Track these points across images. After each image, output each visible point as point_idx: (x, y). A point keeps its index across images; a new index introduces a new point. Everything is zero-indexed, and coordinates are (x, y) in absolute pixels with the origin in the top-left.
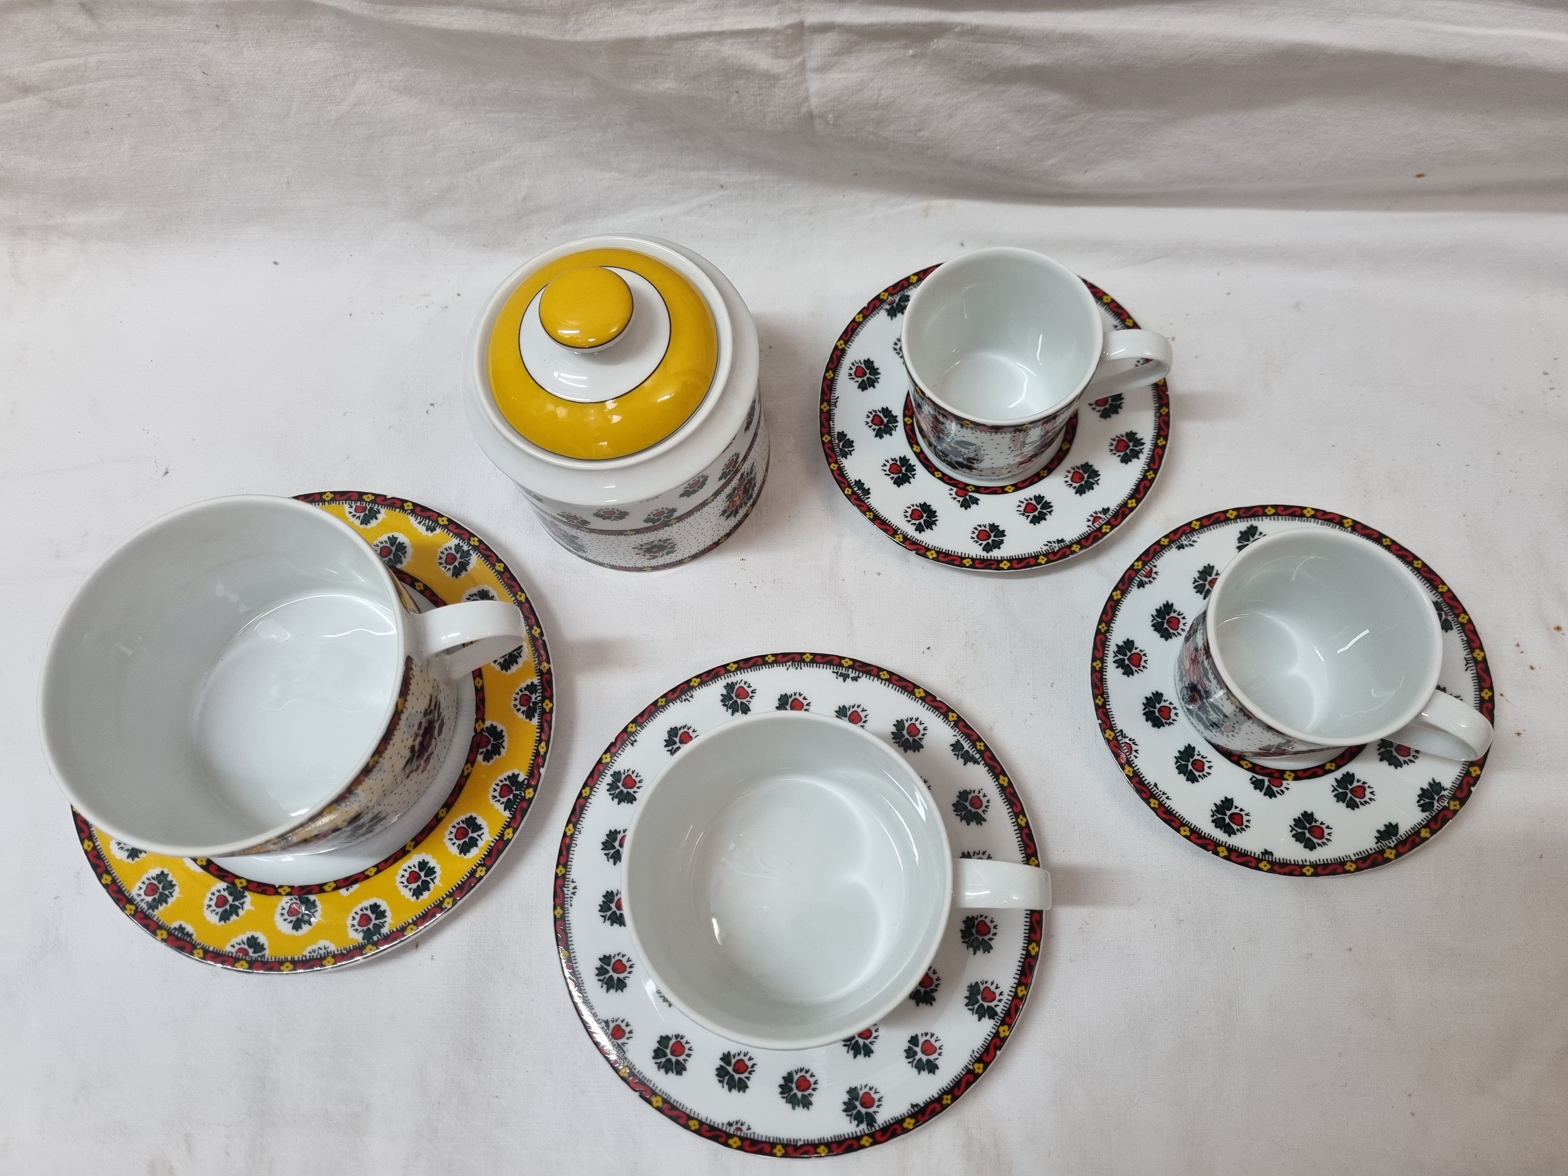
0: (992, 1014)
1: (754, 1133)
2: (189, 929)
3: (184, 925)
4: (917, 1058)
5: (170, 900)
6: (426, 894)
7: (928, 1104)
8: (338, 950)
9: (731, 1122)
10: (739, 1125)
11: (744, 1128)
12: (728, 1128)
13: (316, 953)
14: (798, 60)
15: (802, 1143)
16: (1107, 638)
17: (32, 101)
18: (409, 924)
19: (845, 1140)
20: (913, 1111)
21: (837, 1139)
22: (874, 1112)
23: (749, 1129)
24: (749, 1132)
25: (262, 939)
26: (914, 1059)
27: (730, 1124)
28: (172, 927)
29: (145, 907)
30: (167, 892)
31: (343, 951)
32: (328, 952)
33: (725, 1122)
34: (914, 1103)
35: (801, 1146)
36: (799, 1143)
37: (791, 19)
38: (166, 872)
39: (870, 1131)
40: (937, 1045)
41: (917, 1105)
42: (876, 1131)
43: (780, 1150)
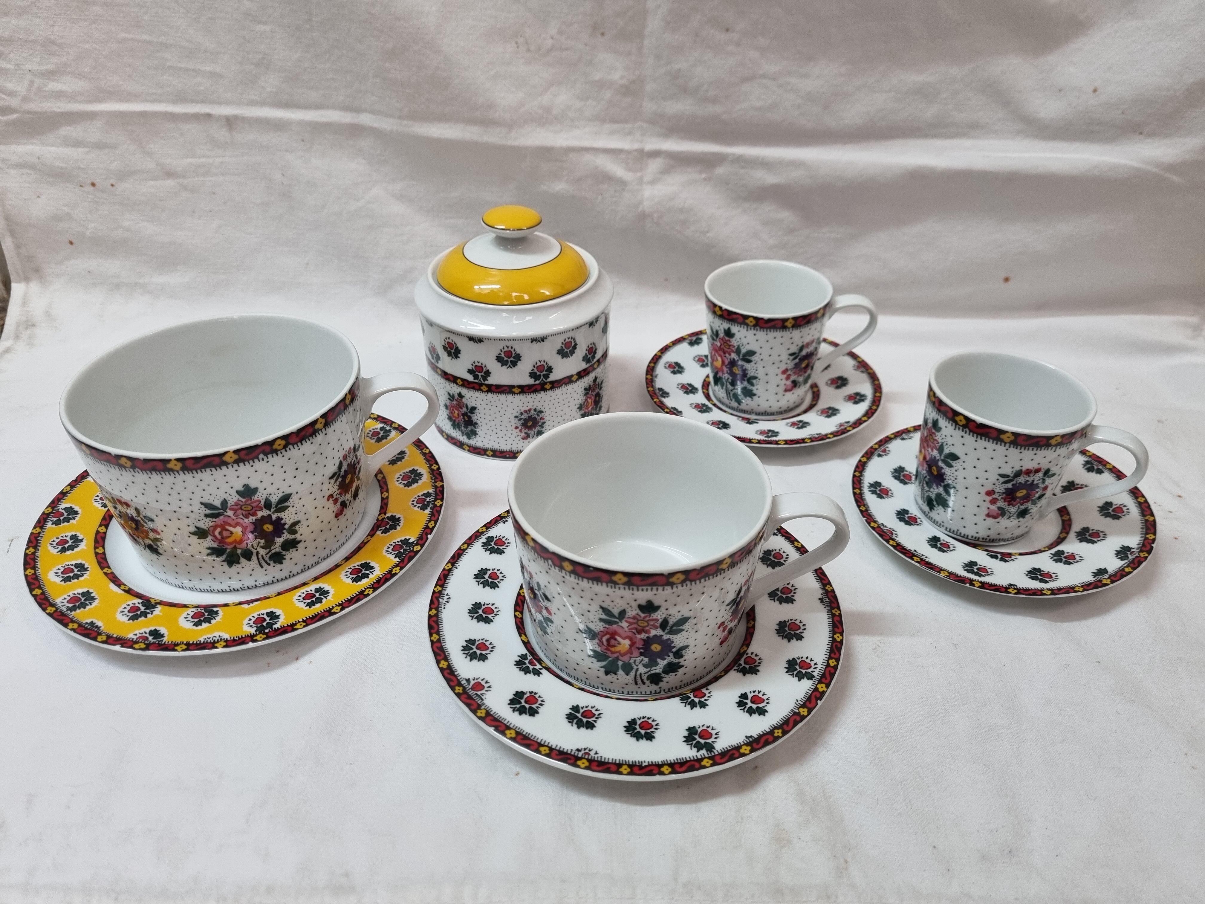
0: (810, 677)
1: (601, 757)
2: (99, 623)
3: (95, 621)
4: (748, 706)
5: (88, 607)
6: (318, 606)
7: (760, 737)
8: (231, 638)
9: (580, 749)
10: (587, 751)
11: (592, 753)
12: (577, 752)
13: (211, 639)
14: (639, 174)
15: (646, 764)
16: (861, 479)
17: (170, 183)
18: (299, 622)
19: (687, 762)
20: (748, 741)
21: (679, 761)
22: (712, 742)
23: (596, 753)
24: (596, 756)
25: (163, 630)
26: (746, 707)
27: (578, 750)
28: (84, 622)
29: (64, 609)
30: (87, 602)
31: (235, 638)
32: (221, 639)
33: (574, 748)
34: (749, 735)
35: (646, 766)
36: (644, 764)
37: (637, 146)
38: (91, 591)
39: (710, 755)
40: (765, 697)
41: (751, 737)
42: (715, 755)
43: (626, 769)
